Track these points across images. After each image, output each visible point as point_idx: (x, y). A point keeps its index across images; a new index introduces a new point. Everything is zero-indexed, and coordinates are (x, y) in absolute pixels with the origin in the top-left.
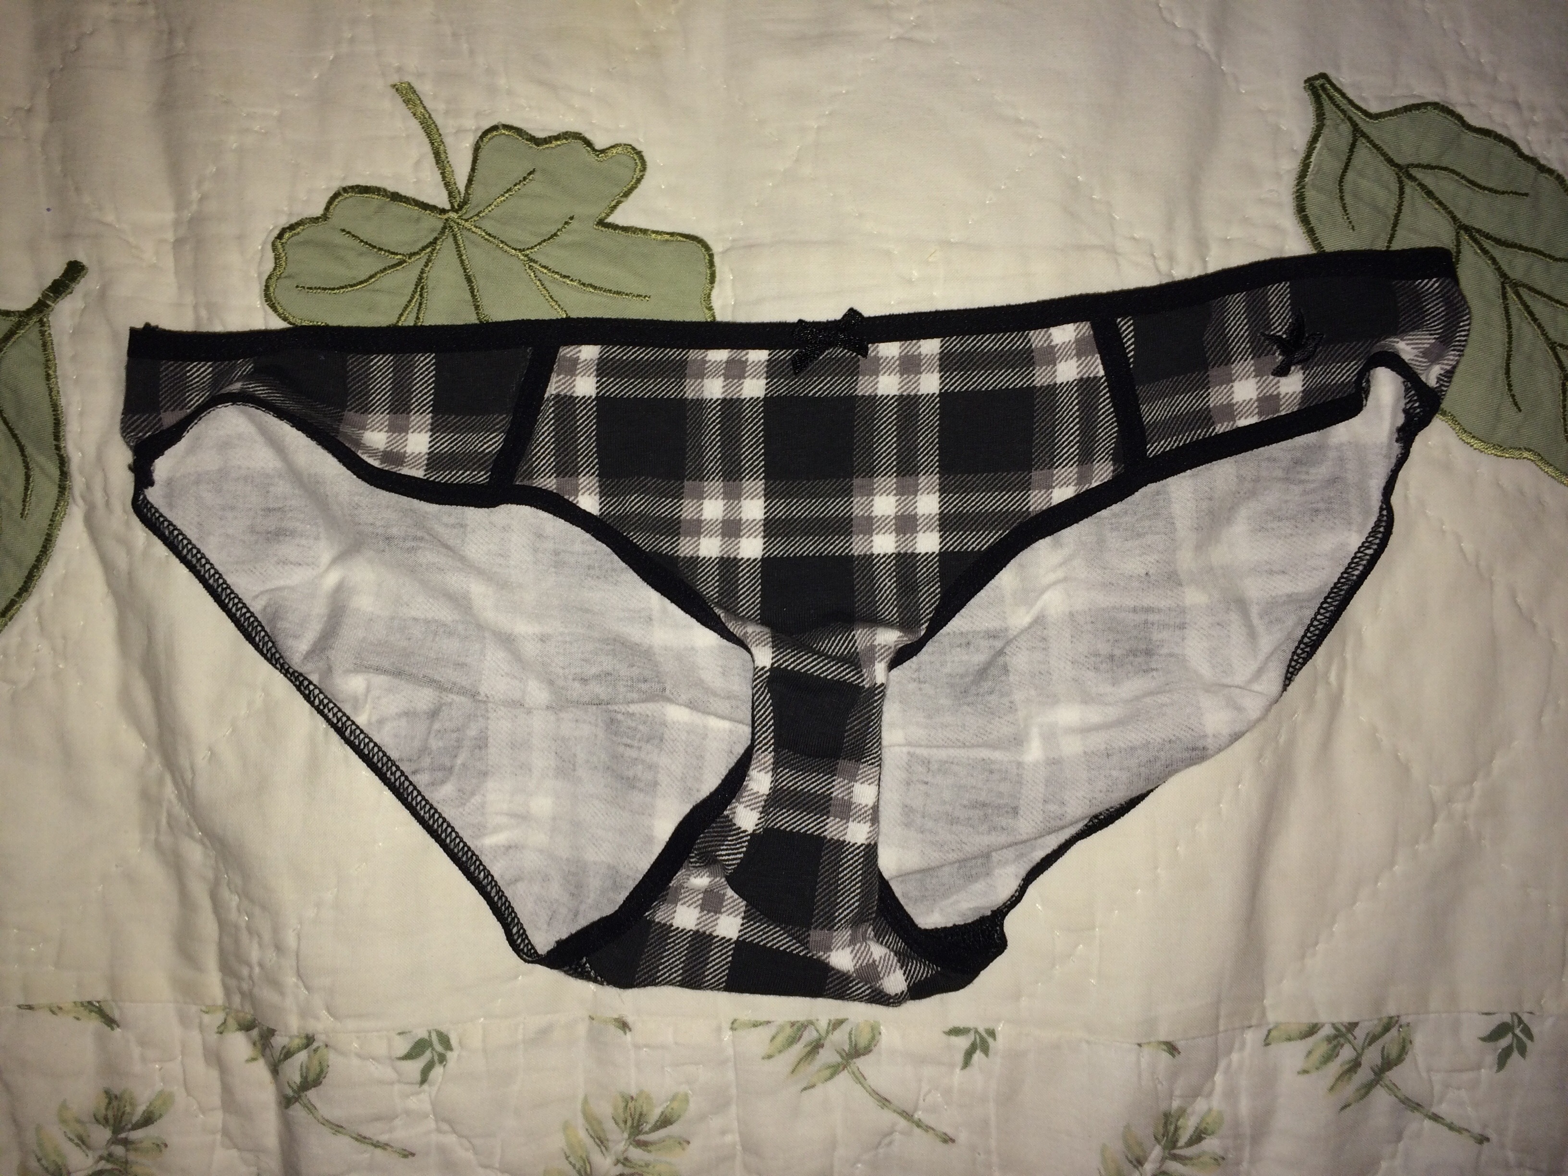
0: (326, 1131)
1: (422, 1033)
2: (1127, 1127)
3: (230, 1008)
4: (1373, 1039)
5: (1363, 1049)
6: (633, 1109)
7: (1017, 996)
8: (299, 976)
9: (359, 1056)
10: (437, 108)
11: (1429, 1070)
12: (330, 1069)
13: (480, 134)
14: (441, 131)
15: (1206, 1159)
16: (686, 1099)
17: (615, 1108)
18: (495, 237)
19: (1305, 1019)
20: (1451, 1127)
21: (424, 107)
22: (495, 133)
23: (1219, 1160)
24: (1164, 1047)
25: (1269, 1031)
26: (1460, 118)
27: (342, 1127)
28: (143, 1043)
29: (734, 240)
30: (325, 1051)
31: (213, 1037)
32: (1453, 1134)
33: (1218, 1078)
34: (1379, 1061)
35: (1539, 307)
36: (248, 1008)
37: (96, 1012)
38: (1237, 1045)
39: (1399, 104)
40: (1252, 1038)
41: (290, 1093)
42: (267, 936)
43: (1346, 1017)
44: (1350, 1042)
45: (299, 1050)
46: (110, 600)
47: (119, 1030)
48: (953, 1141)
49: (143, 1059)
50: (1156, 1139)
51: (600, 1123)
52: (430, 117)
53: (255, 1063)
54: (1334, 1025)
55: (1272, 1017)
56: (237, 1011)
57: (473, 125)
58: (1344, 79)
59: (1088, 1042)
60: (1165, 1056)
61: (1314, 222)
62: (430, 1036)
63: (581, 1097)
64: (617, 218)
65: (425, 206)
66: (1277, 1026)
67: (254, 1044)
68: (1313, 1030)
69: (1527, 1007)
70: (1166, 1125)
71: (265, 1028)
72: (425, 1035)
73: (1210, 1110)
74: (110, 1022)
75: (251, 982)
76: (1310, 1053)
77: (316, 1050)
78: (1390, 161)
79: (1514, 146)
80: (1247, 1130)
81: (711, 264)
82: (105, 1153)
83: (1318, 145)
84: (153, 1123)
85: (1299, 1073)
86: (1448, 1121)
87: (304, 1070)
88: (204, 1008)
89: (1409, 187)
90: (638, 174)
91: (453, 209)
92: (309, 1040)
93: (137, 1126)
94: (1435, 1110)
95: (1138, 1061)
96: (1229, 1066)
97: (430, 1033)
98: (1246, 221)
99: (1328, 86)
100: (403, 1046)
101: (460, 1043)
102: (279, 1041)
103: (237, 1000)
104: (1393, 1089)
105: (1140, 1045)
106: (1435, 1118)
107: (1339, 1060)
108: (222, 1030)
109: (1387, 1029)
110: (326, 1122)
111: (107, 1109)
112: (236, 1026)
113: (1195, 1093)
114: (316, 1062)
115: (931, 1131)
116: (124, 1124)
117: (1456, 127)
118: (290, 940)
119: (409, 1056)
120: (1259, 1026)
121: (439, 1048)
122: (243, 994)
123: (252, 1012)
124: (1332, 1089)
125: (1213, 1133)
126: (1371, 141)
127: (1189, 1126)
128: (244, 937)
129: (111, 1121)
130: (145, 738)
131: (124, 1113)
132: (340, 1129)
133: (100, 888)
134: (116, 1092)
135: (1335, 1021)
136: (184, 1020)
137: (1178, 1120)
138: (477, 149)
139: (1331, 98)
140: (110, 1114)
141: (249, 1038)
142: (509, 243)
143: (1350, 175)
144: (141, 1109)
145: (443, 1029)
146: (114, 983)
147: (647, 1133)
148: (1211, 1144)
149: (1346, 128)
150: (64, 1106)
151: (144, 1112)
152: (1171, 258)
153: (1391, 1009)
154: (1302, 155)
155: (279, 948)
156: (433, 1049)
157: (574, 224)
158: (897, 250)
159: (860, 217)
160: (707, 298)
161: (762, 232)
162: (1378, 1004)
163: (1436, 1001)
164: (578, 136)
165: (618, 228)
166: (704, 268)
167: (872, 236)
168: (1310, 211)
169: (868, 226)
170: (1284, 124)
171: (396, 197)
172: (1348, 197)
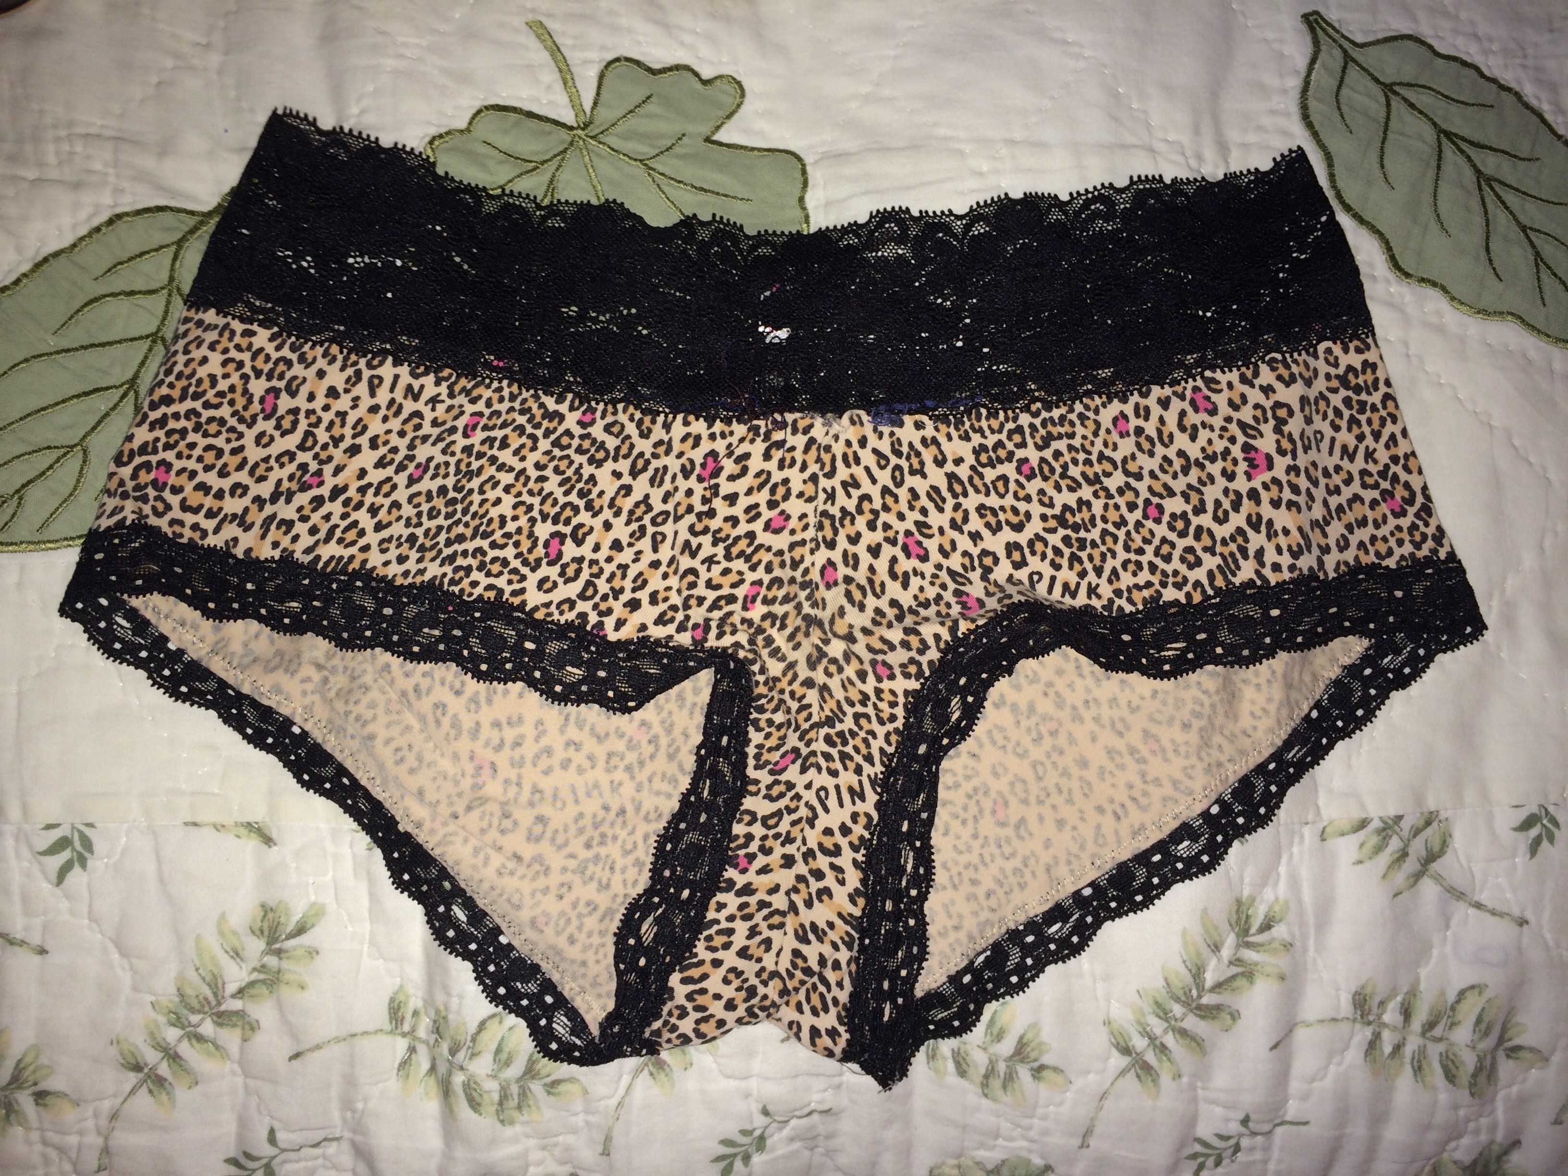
2: (1205, 911)
4: (1416, 832)
5: (1409, 840)
10: (565, 42)
11: (1469, 860)
13: (604, 64)
14: (569, 62)
15: (1276, 945)
18: (616, 151)
19: (1357, 815)
20: (1493, 913)
21: (555, 43)
22: (617, 64)
23: (1288, 946)
25: (1324, 828)
26: (1431, 47)
28: (298, 856)
29: (823, 153)
31: (363, 853)
32: (1495, 920)
33: (1282, 869)
34: (1424, 853)
35: (1510, 198)
37: (255, 832)
38: (1296, 840)
39: (1380, 36)
40: (1309, 833)
43: (1392, 812)
44: (1397, 834)
47: (276, 847)
49: (299, 872)
50: (1230, 925)
52: (559, 50)
54: (1382, 819)
55: (1326, 815)
57: (598, 57)
58: (1333, 16)
61: (1317, 127)
64: (722, 136)
65: (556, 123)
66: (1331, 822)
68: (1363, 824)
69: (1553, 798)
70: (1238, 912)
73: (1277, 899)
74: (268, 841)
76: (1362, 845)
78: (1377, 80)
79: (1477, 69)
80: (1311, 919)
81: (804, 172)
82: (258, 965)
83: (1317, 66)
84: (305, 932)
85: (1354, 863)
86: (1490, 906)
89: (1395, 102)
90: (738, 101)
91: (580, 128)
93: (291, 936)
94: (1476, 898)
96: (1291, 855)
98: (1260, 128)
99: (1322, 22)
104: (1438, 878)
106: (1478, 906)
107: (1389, 850)
109: (1428, 823)
111: (262, 921)
113: (1263, 883)
116: (278, 934)
117: (1428, 54)
120: (1314, 822)
124: (1385, 877)
125: (1280, 921)
126: (1358, 65)
127: (1259, 914)
129: (266, 933)
131: (278, 924)
134: (272, 903)
135: (1383, 815)
136: (335, 837)
137: (1248, 909)
138: (601, 77)
139: (1325, 31)
140: (266, 925)
142: (632, 156)
143: (1344, 91)
144: (296, 918)
146: (271, 806)
148: (1280, 931)
149: (1337, 53)
150: (223, 918)
151: (298, 922)
152: (1199, 157)
153: (1431, 804)
154: (1303, 74)
157: (685, 140)
158: (967, 148)
159: (935, 125)
160: (801, 200)
161: (849, 144)
162: (1419, 799)
163: (1470, 795)
164: (687, 68)
165: (721, 144)
166: (798, 175)
167: (945, 139)
168: (1314, 118)
169: (942, 131)
170: (1287, 50)
171: (530, 115)
172: (1344, 108)
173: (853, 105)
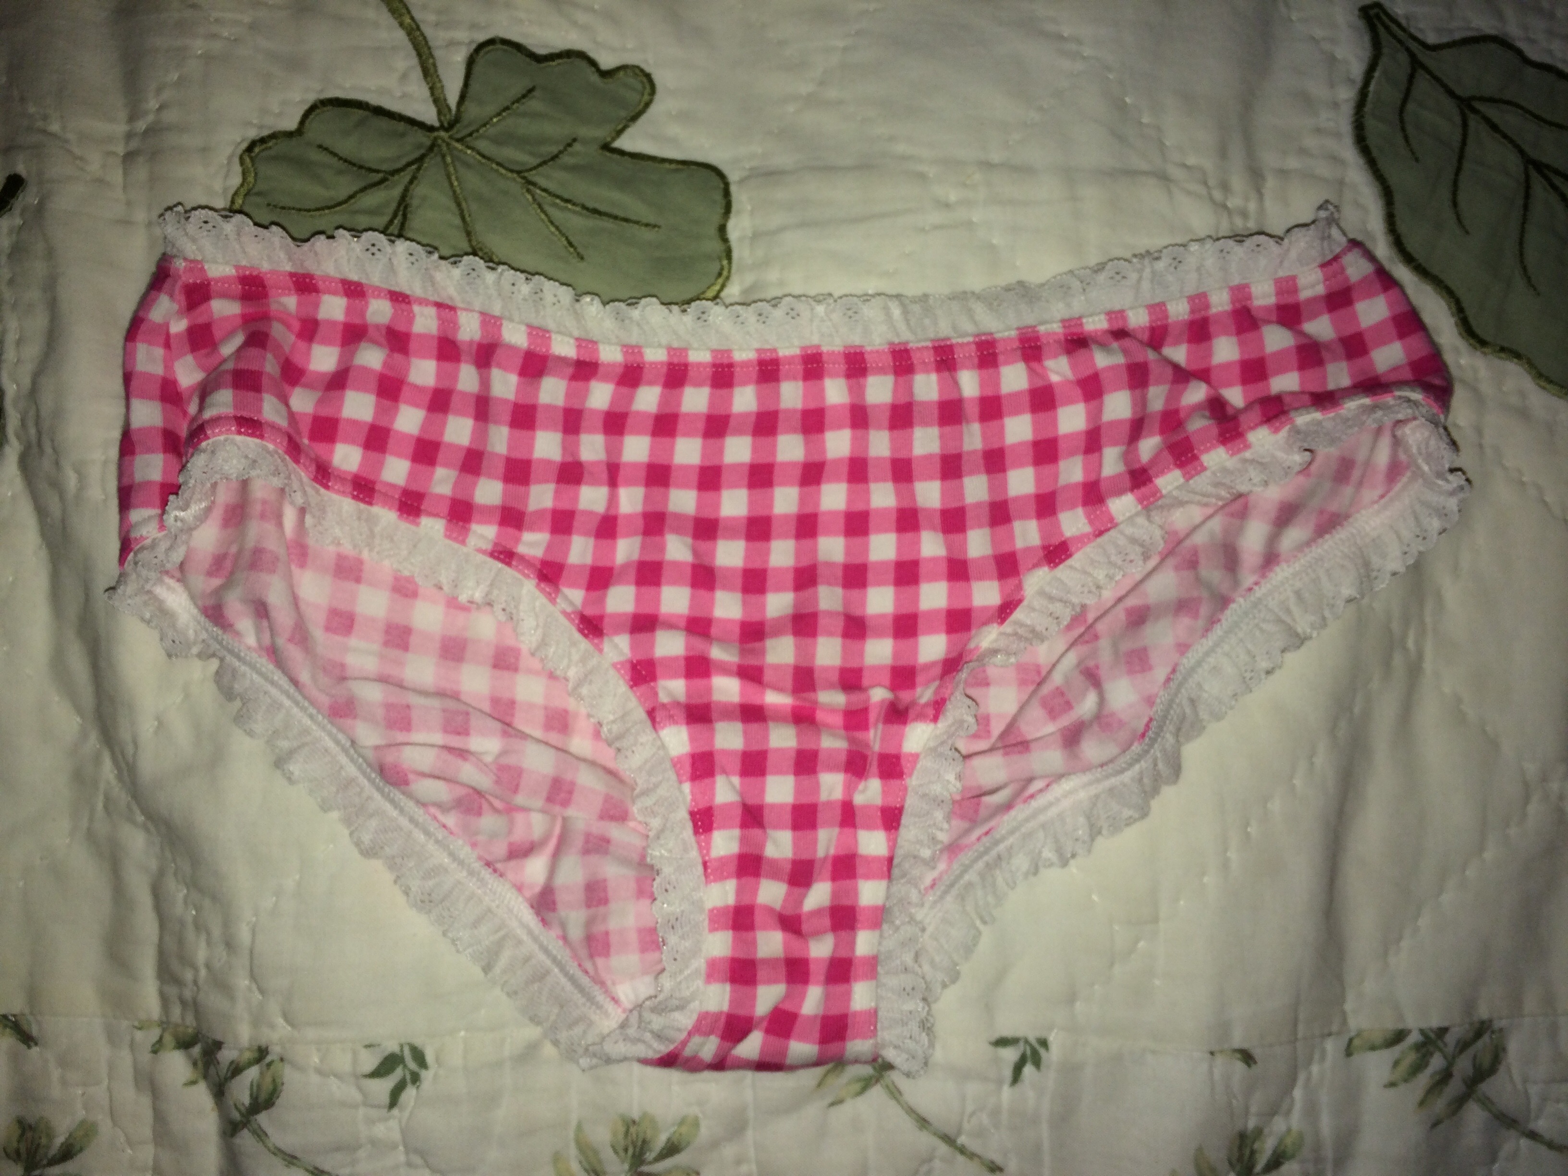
0: (277, 1162)
1: (392, 1047)
2: (1200, 1150)
3: (168, 1022)
4: (1464, 1046)
5: (1454, 1058)
6: (634, 1136)
7: (1071, 999)
8: (253, 977)
9: (319, 1072)
10: (426, 18)
11: (1525, 1081)
12: (285, 1087)
13: (474, 46)
14: (430, 44)
16: (696, 1124)
17: (615, 1134)
18: (488, 159)
19: (1391, 1025)
20: (1551, 1145)
21: (412, 18)
22: (491, 47)
24: (1239, 1056)
25: (1351, 1041)
26: (1519, 52)
27: (295, 1158)
28: (64, 1062)
29: (751, 169)
30: (281, 1064)
31: (146, 1057)
32: (1552, 1153)
33: (1298, 1093)
34: (1470, 1071)
36: (190, 1020)
37: (11, 1028)
38: (1316, 1056)
39: (1458, 36)
40: (1333, 1048)
41: (236, 1116)
42: (217, 932)
43: (1435, 1022)
44: (1440, 1050)
45: (250, 1064)
46: (44, 553)
47: (35, 1050)
48: (1001, 1169)
49: (64, 1082)
50: (1231, 1163)
51: (596, 1152)
52: (418, 28)
53: (194, 1088)
54: (1422, 1032)
55: (1355, 1023)
56: (177, 1025)
57: (466, 38)
58: (1398, 9)
59: (1154, 1052)
60: (1239, 1066)
61: (1375, 153)
62: (402, 1050)
63: (574, 1124)
64: (625, 143)
65: (412, 122)
66: (1359, 1034)
67: (195, 1064)
68: (1399, 1036)
70: (1241, 1148)
71: (210, 1041)
72: (396, 1049)
73: (1289, 1130)
74: (27, 1039)
75: (195, 988)
76: (1396, 1064)
77: (269, 1065)
78: (1451, 93)
80: (1329, 1153)
81: (727, 193)
83: (1377, 74)
84: (72, 1158)
85: (1385, 1086)
86: (1548, 1139)
87: (255, 1088)
88: (136, 1024)
89: (1473, 121)
90: (646, 98)
91: (442, 127)
92: (262, 1053)
93: (53, 1162)
94: (1532, 1126)
95: (1211, 1072)
96: (1308, 1079)
97: (402, 1046)
98: (1303, 152)
99: (1384, 18)
100: (370, 1062)
101: (437, 1060)
102: (226, 1056)
103: (176, 1011)
104: (1486, 1103)
105: (1212, 1053)
106: (1533, 1136)
107: (1429, 1071)
108: (157, 1048)
109: (1479, 1034)
110: (278, 1152)
111: (19, 1142)
112: (173, 1044)
113: (1273, 1111)
114: (268, 1079)
115: (976, 1159)
116: (38, 1158)
117: (1516, 61)
118: (244, 935)
119: (377, 1074)
120: (1339, 1033)
121: (412, 1065)
122: (183, 1003)
123: (194, 1024)
124: (1422, 1103)
125: (1293, 1157)
126: (1430, 73)
127: (1267, 1148)
128: (190, 933)
129: (24, 1156)
130: (79, 709)
131: (39, 1145)
132: (295, 1161)
133: (21, 884)
134: (31, 1120)
135: (1424, 1025)
136: (112, 1037)
137: (1253, 1143)
138: (471, 63)
139: (1387, 28)
140: (23, 1150)
141: (189, 1057)
142: (507, 165)
143: (1411, 107)
144: (59, 1140)
145: (418, 1042)
146: (33, 994)
147: (650, 1163)
148: (1291, 1169)
149: (1403, 58)
151: (62, 1144)
152: (1227, 187)
153: (1483, 1012)
154: (1359, 84)
155: (230, 945)
156: (405, 1066)
157: (577, 147)
158: (932, 171)
159: (892, 139)
160: (722, 230)
161: (783, 159)
162: (1469, 1006)
163: (1531, 1002)
164: (581, 55)
165: (622, 153)
166: (718, 197)
167: (904, 158)
168: (1373, 141)
169: (901, 148)
170: (1341, 52)
171: (379, 111)
172: (1410, 129)
173: (791, 108)
